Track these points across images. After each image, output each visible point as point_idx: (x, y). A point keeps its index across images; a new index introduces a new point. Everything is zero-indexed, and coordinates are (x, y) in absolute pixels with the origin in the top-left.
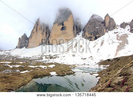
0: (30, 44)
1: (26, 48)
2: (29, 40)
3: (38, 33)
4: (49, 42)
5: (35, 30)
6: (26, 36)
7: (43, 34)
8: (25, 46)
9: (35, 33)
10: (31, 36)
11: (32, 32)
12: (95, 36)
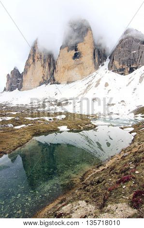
0: (25, 85)
1: (19, 89)
2: (24, 78)
3: (36, 66)
4: (54, 80)
5: (31, 61)
6: (18, 71)
7: (44, 67)
8: (17, 87)
9: (32, 65)
10: (26, 71)
11: (27, 64)
12: (130, 66)
